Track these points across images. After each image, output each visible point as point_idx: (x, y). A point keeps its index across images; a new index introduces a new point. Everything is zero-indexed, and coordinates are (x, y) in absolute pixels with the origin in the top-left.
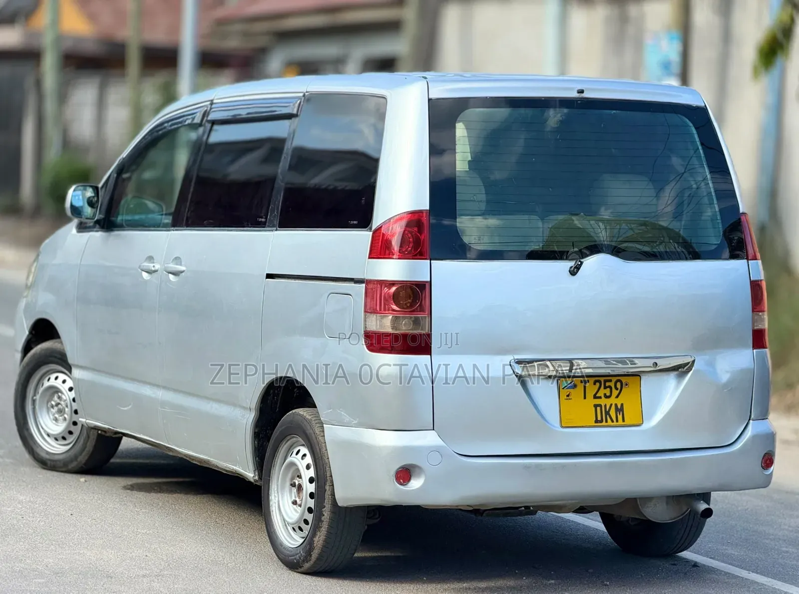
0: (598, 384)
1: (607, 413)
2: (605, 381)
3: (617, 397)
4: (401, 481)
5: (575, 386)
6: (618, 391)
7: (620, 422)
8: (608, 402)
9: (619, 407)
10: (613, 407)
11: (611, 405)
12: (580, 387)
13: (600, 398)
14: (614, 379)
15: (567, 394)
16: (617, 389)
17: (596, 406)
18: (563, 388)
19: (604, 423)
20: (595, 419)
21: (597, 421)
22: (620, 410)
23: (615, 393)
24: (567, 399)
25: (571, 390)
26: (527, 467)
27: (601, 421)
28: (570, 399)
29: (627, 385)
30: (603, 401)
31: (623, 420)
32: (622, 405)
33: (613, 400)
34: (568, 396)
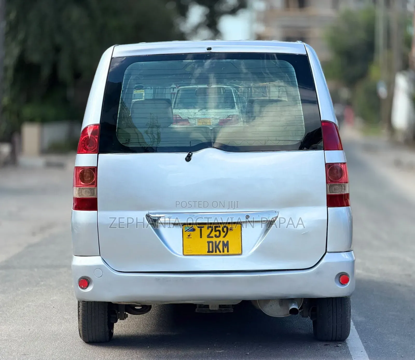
0: (210, 229)
1: (217, 247)
2: (216, 227)
3: (224, 237)
4: (82, 286)
5: (194, 230)
6: (224, 234)
7: (226, 252)
8: (218, 240)
9: (225, 242)
10: (221, 244)
11: (220, 242)
12: (198, 230)
13: (212, 237)
14: (222, 226)
15: (189, 235)
16: (224, 232)
17: (209, 242)
18: (186, 231)
19: (214, 253)
20: (207, 250)
21: (209, 252)
22: (226, 245)
23: (223, 234)
24: (188, 238)
25: (192, 233)
26: (158, 279)
27: (212, 252)
28: (190, 238)
29: (231, 229)
30: (214, 240)
31: (228, 251)
32: (228, 242)
33: (221, 239)
34: (189, 236)
